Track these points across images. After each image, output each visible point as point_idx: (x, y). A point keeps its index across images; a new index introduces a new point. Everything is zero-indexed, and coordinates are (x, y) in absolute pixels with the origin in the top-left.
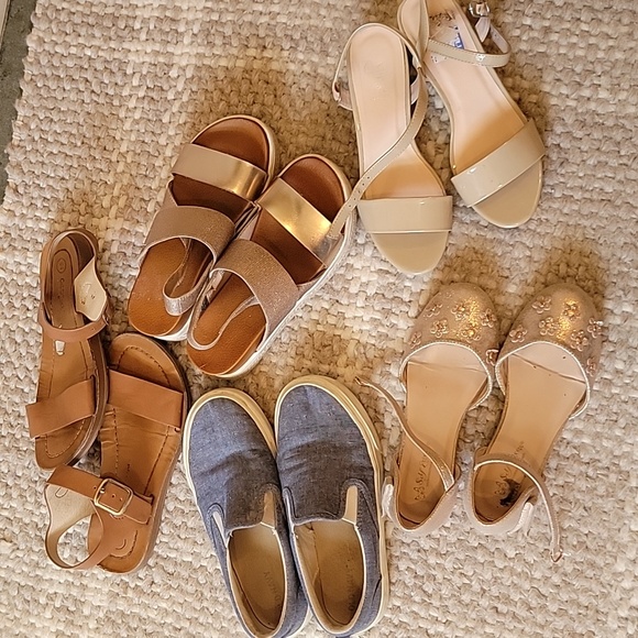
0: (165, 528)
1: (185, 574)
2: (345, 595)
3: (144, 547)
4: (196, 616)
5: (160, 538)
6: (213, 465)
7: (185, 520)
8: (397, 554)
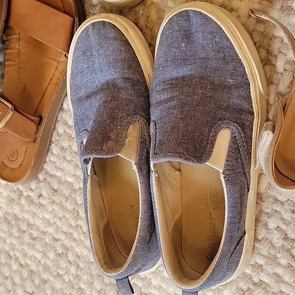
0: (54, 149)
1: (67, 193)
2: (204, 243)
3: (30, 162)
4: (71, 231)
5: (50, 158)
6: (89, 91)
7: (71, 144)
8: (269, 211)
